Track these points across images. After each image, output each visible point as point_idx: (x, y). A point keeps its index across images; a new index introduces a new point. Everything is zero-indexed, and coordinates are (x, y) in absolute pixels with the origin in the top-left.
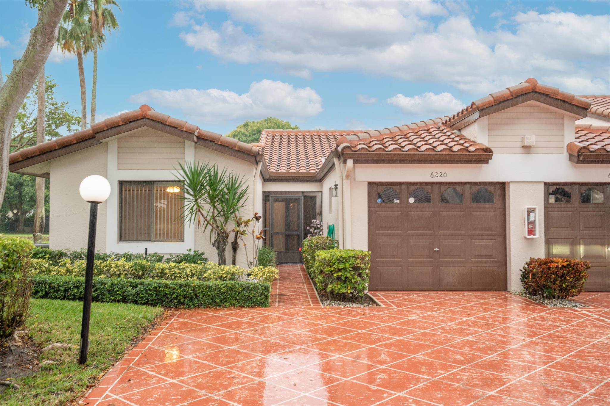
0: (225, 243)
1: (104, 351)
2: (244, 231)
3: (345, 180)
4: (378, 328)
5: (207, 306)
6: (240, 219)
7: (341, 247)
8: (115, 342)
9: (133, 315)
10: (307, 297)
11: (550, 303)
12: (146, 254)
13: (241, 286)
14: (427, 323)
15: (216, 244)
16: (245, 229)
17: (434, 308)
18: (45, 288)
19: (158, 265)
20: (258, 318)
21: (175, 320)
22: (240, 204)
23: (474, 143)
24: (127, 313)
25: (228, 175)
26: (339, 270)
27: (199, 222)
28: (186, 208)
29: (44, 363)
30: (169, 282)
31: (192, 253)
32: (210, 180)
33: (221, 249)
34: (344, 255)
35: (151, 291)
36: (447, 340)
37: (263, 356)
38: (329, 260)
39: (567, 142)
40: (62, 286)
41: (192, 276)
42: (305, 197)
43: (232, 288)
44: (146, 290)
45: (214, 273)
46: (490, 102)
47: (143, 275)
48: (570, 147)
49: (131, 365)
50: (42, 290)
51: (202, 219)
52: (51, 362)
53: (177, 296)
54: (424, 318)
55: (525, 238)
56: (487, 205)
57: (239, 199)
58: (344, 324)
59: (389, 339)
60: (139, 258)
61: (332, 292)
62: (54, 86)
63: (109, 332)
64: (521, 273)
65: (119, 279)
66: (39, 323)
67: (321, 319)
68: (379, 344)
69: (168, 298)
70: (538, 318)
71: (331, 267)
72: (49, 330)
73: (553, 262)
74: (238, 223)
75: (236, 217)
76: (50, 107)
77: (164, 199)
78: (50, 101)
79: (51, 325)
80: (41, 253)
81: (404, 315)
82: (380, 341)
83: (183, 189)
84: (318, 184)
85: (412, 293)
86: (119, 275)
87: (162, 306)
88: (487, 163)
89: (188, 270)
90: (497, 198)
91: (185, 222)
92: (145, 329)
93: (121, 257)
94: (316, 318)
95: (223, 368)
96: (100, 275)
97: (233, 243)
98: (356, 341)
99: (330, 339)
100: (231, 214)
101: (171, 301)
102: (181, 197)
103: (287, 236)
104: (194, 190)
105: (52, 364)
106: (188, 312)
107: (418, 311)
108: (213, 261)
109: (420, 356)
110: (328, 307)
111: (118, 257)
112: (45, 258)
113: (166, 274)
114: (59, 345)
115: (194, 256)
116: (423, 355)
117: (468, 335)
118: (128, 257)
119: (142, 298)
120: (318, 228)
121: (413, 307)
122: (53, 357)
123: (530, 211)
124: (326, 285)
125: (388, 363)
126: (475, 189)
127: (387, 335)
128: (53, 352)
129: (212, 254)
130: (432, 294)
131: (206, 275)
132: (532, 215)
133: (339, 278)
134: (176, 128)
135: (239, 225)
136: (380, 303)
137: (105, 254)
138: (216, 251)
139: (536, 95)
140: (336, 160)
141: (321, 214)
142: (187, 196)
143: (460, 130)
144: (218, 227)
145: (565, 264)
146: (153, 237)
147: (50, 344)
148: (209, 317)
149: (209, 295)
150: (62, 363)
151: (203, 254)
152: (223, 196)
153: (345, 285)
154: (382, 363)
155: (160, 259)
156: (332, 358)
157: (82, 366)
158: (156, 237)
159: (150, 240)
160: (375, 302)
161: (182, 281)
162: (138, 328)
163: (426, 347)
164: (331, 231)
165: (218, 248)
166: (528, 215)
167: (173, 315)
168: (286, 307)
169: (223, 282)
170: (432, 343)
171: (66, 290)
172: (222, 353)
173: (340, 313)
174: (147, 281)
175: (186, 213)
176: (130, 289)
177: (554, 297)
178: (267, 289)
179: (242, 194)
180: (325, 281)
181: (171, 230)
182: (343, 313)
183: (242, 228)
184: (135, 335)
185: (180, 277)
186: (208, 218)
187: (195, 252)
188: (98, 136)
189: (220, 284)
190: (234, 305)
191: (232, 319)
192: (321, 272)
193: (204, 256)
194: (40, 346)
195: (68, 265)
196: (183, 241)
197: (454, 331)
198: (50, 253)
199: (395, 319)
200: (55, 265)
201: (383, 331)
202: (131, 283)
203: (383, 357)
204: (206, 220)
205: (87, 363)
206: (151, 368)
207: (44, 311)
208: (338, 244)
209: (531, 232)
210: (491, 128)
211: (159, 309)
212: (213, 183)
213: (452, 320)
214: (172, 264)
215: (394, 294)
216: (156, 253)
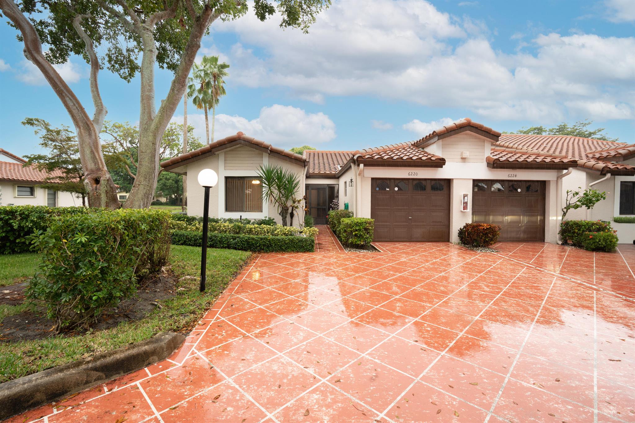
0: (287, 213)
1: (216, 282)
2: (298, 206)
3: (358, 177)
4: (384, 267)
5: (277, 251)
6: (295, 199)
7: (355, 216)
8: (223, 276)
9: (234, 257)
10: (335, 246)
11: (478, 250)
12: (241, 219)
13: (298, 239)
14: (412, 263)
15: (281, 214)
16: (298, 205)
17: (413, 253)
18: (184, 238)
19: (248, 226)
20: (309, 259)
21: (259, 260)
22: (295, 191)
23: (433, 156)
24: (230, 256)
25: (288, 173)
26: (356, 230)
27: (271, 201)
28: (263, 192)
29: (179, 289)
30: (255, 237)
31: (267, 219)
32: (278, 176)
33: (284, 217)
34: (359, 222)
35: (244, 242)
36: (431, 276)
37: (317, 288)
38: (350, 224)
39: (486, 156)
40: (193, 237)
41: (268, 232)
42: (329, 187)
43: (292, 241)
44: (241, 241)
45: (281, 231)
46: (444, 131)
47: (239, 231)
48: (488, 159)
49: (233, 293)
50: (182, 240)
51: (273, 199)
52: (184, 289)
53: (259, 245)
54: (410, 260)
55: (462, 211)
56: (439, 192)
57: (294, 188)
58: (362, 264)
59: (394, 275)
60: (237, 221)
61: (352, 243)
62: (192, 129)
63: (219, 269)
64: (458, 232)
65: (225, 235)
66: (178, 262)
67: (348, 261)
68: (389, 279)
69: (254, 246)
70: (476, 260)
71: (351, 228)
72: (183, 267)
73: (481, 226)
74: (294, 201)
75: (293, 198)
76: (192, 140)
77: (251, 189)
78: (191, 137)
79: (185, 263)
80: (182, 218)
81: (397, 258)
82: (389, 277)
83: (262, 182)
84: (337, 180)
85: (396, 243)
86: (226, 231)
87: (251, 251)
88: (442, 167)
89: (265, 229)
90: (445, 188)
91: (263, 201)
92: (241, 267)
93: (227, 221)
94: (345, 260)
95: (292, 297)
96: (215, 231)
97: (290, 213)
98: (374, 277)
99: (357, 275)
100: (290, 196)
101: (256, 248)
102: (260, 186)
103: (318, 209)
104: (269, 182)
105: (184, 291)
106: (266, 255)
107: (404, 256)
108: (280, 224)
109: (418, 288)
110: (350, 252)
111: (225, 221)
112: (184, 221)
113: (253, 231)
114: (188, 277)
115: (268, 221)
116: (420, 287)
117: (441, 272)
118: (230, 221)
119: (239, 246)
120: (336, 205)
121: (400, 253)
122: (185, 285)
123: (465, 196)
124: (348, 239)
125: (400, 294)
126: (433, 182)
127: (392, 273)
128: (185, 282)
129: (279, 220)
130: (408, 244)
131: (276, 232)
132: (466, 198)
133: (356, 235)
134: (258, 145)
135: (294, 202)
136: (380, 250)
137: (218, 219)
138: (281, 218)
139: (470, 127)
140: (352, 165)
141: (338, 197)
142: (264, 185)
143: (423, 148)
144: (282, 204)
145: (488, 227)
146: (245, 209)
147: (183, 276)
148: (279, 258)
149: (278, 245)
150: (190, 290)
151: (273, 219)
152: (285, 186)
153: (360, 239)
154: (396, 294)
155: (249, 222)
156: (363, 290)
157: (202, 293)
158: (246, 209)
159: (243, 211)
160: (376, 249)
161: (262, 236)
162: (237, 266)
163: (420, 281)
164: (346, 206)
165: (282, 216)
166: (464, 198)
167: (257, 257)
168: (324, 252)
169: (286, 237)
170: (421, 278)
171: (195, 240)
172: (290, 285)
173: (358, 256)
174: (242, 236)
175: (264, 196)
176: (232, 240)
177: (479, 246)
178: (313, 241)
179: (296, 184)
180: (347, 236)
181: (255, 205)
182: (360, 256)
183: (296, 205)
184: (235, 271)
185: (261, 233)
186: (277, 198)
187: (269, 218)
188: (213, 150)
189: (285, 238)
190: (293, 251)
191: (293, 260)
192: (345, 231)
193: (274, 221)
194: (178, 277)
195: (197, 225)
196: (262, 212)
197: (431, 269)
198: (188, 218)
199: (393, 261)
200: (190, 225)
201: (389, 270)
202: (232, 236)
203: (395, 289)
204: (275, 199)
205: (205, 291)
206: (246, 296)
207: (182, 254)
208: (353, 214)
209: (465, 208)
210: (444, 147)
211: (249, 253)
212: (280, 178)
213: (427, 261)
214: (256, 226)
215: (386, 244)
216: (246, 219)
